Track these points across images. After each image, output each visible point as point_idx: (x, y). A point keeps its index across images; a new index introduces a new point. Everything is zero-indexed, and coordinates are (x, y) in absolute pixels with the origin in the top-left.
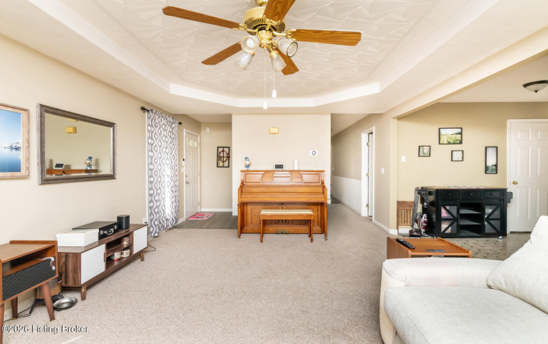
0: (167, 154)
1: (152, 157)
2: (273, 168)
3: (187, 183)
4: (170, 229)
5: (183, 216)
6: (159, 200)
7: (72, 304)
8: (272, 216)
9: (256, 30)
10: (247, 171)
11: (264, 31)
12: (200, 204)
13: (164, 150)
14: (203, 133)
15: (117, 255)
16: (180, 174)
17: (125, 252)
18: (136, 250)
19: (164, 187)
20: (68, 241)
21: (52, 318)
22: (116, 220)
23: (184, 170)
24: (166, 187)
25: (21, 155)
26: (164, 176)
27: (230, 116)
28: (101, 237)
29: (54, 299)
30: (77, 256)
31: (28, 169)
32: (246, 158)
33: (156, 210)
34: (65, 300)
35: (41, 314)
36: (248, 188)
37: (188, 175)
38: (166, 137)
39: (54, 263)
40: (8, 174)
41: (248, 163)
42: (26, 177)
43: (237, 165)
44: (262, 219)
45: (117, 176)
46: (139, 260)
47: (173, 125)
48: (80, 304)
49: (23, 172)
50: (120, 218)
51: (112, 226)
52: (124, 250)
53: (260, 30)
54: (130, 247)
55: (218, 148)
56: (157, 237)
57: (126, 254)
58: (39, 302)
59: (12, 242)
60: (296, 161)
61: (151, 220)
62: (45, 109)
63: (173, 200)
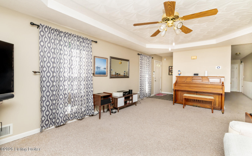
0: (147, 69)
1: (141, 71)
2: (193, 75)
3: (155, 81)
4: (147, 97)
5: (153, 94)
6: (143, 86)
7: (115, 112)
8: (189, 97)
9: (166, 21)
10: (179, 76)
11: (169, 21)
12: (161, 90)
13: (146, 68)
14: (163, 61)
15: (128, 102)
16: (152, 77)
17: (130, 101)
18: (134, 102)
19: (145, 82)
20: (115, 95)
21: (111, 114)
22: (128, 91)
23: (154, 76)
24: (146, 82)
25: (106, 70)
26: (145, 78)
27: (172, 53)
28: (124, 95)
29: (112, 110)
30: (117, 99)
31: (107, 74)
32: (179, 71)
33: (142, 90)
34: (114, 111)
35: (108, 112)
36: (179, 84)
37: (156, 78)
38: (147, 63)
39: (111, 99)
40: (103, 75)
41: (179, 73)
42: (107, 76)
43: (175, 74)
44: (184, 97)
45: (130, 77)
46: (135, 105)
47: (150, 59)
48: (117, 113)
49: (106, 75)
50: (129, 90)
51: (127, 92)
52: (130, 100)
53: (168, 21)
54: (132, 100)
55: (169, 67)
56: (142, 99)
57: (131, 102)
58: (108, 110)
59: (104, 93)
60: (206, 72)
61: (141, 93)
62: (112, 58)
63: (149, 87)
